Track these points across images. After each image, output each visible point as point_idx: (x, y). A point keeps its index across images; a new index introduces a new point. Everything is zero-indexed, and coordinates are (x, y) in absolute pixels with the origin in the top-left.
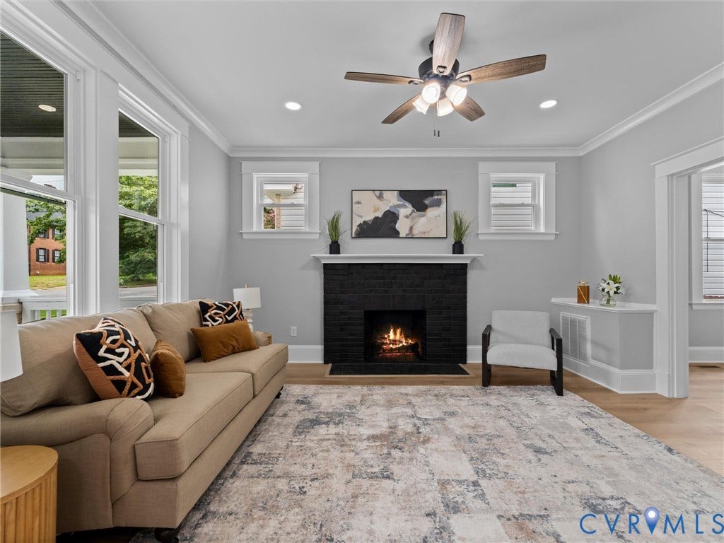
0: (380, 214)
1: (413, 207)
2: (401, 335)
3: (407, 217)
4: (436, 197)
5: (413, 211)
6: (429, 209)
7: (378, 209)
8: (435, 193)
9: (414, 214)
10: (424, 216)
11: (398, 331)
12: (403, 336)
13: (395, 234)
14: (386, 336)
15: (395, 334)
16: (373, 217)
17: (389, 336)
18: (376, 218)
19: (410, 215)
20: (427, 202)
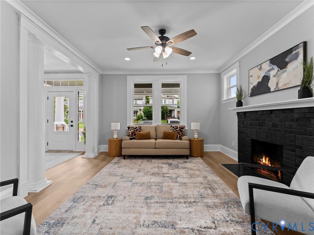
0: (260, 80)
1: (278, 67)
2: (268, 162)
3: (274, 76)
4: (294, 52)
5: (278, 70)
6: (289, 65)
7: (259, 77)
8: (294, 49)
9: (279, 72)
10: (285, 71)
11: (267, 159)
12: (269, 163)
13: (268, 90)
14: (261, 160)
15: (266, 160)
16: (257, 83)
17: (262, 160)
18: (259, 82)
19: (277, 74)
20: (287, 60)
